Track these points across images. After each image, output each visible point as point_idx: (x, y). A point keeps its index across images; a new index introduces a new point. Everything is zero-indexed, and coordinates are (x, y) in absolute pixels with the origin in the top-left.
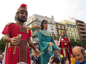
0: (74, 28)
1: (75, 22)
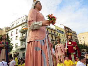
0: (63, 34)
1: (64, 28)
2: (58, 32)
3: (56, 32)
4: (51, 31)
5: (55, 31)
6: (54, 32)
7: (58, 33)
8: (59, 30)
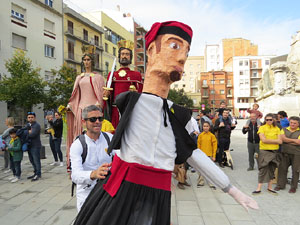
2: (109, 38)
3: (103, 40)
4: (85, 32)
5: (101, 33)
6: (96, 38)
7: (111, 45)
8: (113, 33)
